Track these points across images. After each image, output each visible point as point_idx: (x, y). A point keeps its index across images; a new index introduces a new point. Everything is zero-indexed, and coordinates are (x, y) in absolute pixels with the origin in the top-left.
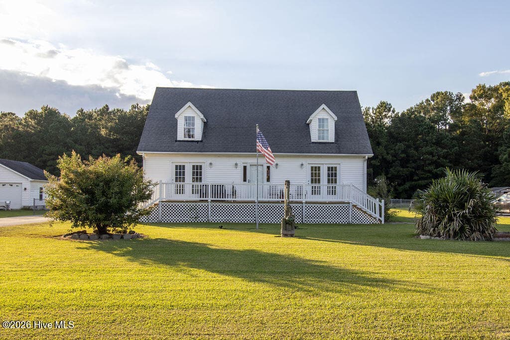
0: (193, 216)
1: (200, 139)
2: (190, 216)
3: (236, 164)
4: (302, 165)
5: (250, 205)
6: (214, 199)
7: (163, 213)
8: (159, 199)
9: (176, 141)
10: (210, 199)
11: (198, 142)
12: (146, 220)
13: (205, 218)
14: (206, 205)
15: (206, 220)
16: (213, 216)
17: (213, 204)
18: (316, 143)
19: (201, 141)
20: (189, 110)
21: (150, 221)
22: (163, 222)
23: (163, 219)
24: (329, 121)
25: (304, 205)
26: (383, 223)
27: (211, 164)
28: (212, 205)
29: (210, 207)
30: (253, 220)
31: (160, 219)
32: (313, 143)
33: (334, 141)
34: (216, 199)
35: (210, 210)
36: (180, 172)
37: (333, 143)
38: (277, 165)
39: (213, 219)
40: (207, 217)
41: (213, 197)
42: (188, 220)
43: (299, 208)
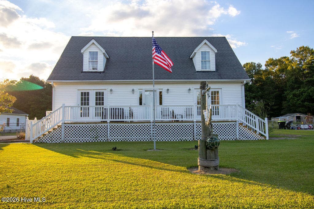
0: (94, 136)
1: (102, 71)
2: (91, 136)
3: (133, 90)
4: (190, 90)
5: (146, 124)
6: (112, 120)
7: (66, 133)
8: (62, 120)
9: (82, 72)
10: (108, 120)
11: (100, 72)
12: (49, 140)
13: (105, 138)
14: (106, 126)
15: (106, 139)
16: (112, 135)
17: (112, 124)
18: (200, 72)
19: (104, 72)
20: (93, 46)
21: (54, 142)
22: (65, 142)
23: (66, 139)
24: (210, 53)
25: (195, 124)
26: (267, 138)
27: (111, 90)
28: (111, 126)
29: (109, 127)
30: (149, 139)
31: (63, 139)
32: (198, 72)
33: (215, 70)
34: (115, 120)
35: (109, 130)
36: (85, 98)
37: (214, 72)
38: (168, 90)
39: (112, 138)
40: (106, 137)
41: (111, 119)
42: (89, 140)
43: (191, 127)
